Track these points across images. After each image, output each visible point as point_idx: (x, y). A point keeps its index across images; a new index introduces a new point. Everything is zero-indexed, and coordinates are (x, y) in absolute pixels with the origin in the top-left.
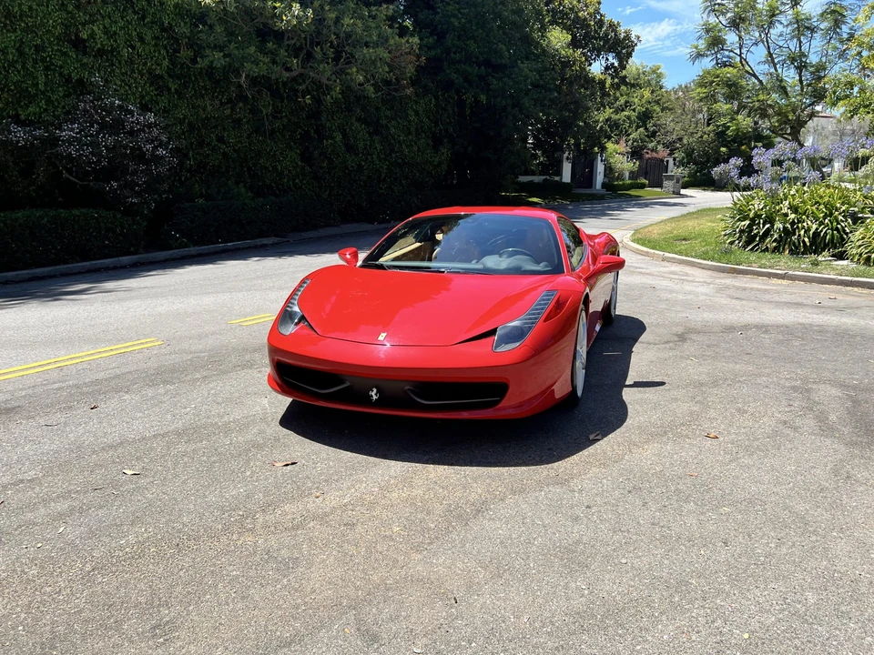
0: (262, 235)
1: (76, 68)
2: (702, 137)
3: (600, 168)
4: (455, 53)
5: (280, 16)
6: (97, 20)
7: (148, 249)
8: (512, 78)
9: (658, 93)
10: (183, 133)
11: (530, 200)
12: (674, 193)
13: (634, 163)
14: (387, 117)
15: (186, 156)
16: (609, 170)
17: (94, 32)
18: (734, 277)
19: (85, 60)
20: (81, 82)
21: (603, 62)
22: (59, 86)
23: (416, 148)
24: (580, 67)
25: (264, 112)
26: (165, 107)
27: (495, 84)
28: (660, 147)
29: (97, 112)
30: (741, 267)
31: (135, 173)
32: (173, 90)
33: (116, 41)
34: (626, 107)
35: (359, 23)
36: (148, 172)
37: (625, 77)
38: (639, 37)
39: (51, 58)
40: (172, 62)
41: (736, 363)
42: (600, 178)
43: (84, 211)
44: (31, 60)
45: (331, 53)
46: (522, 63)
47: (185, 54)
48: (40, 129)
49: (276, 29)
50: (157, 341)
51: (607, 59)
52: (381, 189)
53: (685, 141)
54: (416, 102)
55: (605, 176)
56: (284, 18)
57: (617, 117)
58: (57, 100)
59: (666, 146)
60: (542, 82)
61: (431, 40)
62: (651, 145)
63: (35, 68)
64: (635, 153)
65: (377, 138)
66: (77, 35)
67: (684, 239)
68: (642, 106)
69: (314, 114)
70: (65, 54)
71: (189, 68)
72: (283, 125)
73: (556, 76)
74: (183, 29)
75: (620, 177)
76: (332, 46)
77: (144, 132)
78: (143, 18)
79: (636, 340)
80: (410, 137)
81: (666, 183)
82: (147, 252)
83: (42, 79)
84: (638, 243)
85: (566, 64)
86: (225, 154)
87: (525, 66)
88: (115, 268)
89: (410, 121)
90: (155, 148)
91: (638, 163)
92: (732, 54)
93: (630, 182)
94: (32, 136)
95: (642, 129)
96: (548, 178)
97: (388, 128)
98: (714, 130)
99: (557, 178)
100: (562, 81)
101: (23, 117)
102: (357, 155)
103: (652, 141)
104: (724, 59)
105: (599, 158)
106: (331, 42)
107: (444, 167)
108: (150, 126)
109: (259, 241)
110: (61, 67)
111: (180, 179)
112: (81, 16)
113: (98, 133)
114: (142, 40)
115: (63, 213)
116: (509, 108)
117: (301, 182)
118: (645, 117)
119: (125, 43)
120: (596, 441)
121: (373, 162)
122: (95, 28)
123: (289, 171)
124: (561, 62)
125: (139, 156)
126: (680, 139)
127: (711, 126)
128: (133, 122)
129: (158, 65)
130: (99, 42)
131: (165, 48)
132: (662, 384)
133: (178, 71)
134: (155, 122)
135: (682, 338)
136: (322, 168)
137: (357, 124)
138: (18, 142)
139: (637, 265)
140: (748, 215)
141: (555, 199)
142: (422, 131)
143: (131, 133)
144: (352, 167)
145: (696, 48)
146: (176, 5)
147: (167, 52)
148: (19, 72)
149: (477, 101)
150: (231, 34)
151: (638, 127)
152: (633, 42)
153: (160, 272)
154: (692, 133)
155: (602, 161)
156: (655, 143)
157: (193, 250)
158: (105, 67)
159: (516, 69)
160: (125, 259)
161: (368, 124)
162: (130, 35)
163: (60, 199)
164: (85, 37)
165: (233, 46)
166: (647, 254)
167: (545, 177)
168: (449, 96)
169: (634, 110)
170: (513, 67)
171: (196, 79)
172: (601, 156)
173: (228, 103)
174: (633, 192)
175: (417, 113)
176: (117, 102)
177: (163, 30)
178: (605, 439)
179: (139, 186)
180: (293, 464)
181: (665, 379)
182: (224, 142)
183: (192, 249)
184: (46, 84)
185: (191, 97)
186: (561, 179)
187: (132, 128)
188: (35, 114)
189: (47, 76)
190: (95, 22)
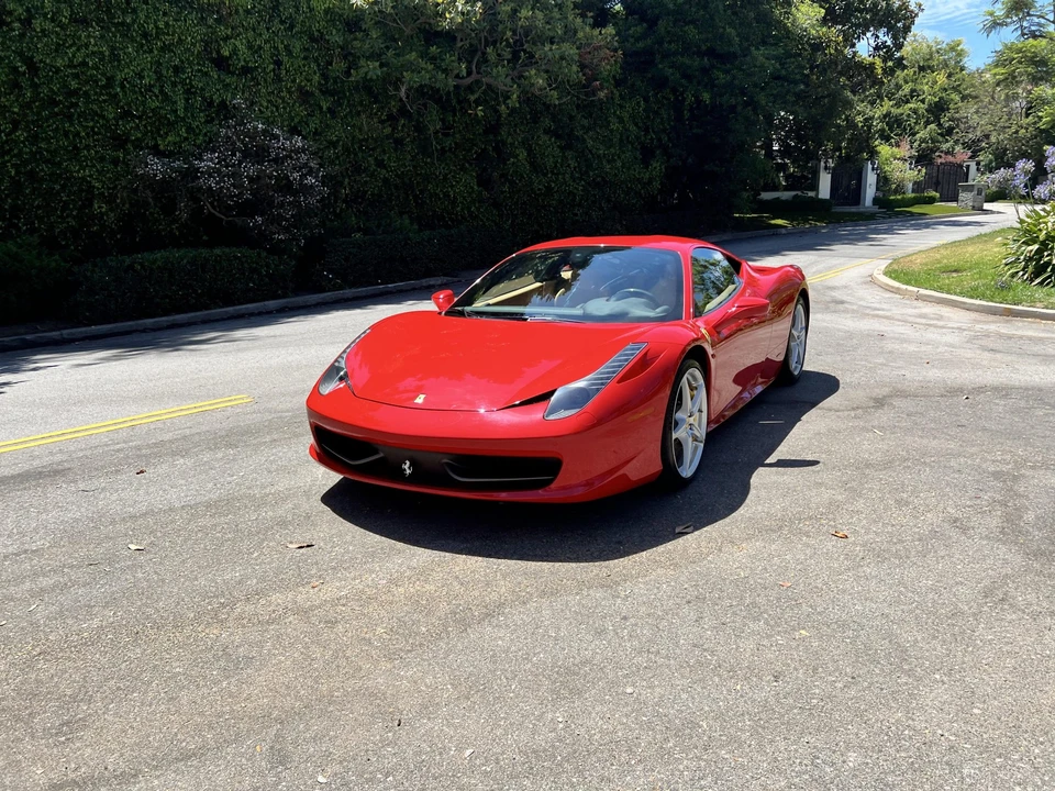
0: (429, 274)
1: (218, 90)
2: (1017, 132)
3: (871, 179)
4: (670, 43)
5: (443, 13)
6: (240, 34)
7: (297, 291)
8: (743, 70)
9: (957, 76)
10: (338, 158)
11: (773, 222)
12: (974, 208)
13: (919, 171)
14: (583, 127)
15: (341, 184)
16: (883, 181)
17: (238, 47)
18: (1007, 321)
19: (228, 81)
20: (223, 104)
21: (872, 42)
22: (201, 111)
23: (619, 164)
24: (836, 49)
25: (432, 128)
26: (316, 129)
27: (722, 78)
28: (958, 148)
29: (239, 139)
30: (1020, 307)
31: (281, 205)
32: (325, 107)
33: (261, 57)
34: (912, 97)
35: (540, 15)
36: (296, 204)
37: (902, 58)
38: (920, 6)
39: (191, 80)
40: (325, 76)
41: (935, 438)
42: (870, 191)
43: (227, 250)
44: (169, 83)
45: (507, 54)
46: (758, 49)
47: (338, 66)
48: (179, 160)
49: (439, 29)
50: (247, 398)
51: (877, 37)
52: (576, 215)
53: (993, 139)
54: (621, 107)
55: (877, 189)
56: (447, 15)
57: (900, 111)
58: (197, 126)
59: (966, 146)
60: (783, 72)
61: (639, 29)
62: (945, 147)
63: (174, 92)
64: (923, 158)
65: (569, 154)
66: (218, 52)
67: (955, 271)
68: (934, 95)
69: (493, 128)
70: (206, 74)
71: (343, 82)
72: (456, 143)
73: (805, 63)
74: (336, 38)
75: (900, 189)
76: (508, 45)
77: (291, 158)
78: (292, 27)
79: (813, 405)
80: (612, 150)
81: (963, 196)
82: (297, 295)
83: (181, 105)
84: (890, 277)
85: (817, 46)
86: (386, 181)
87: (760, 54)
88: (260, 314)
89: (612, 131)
90: (303, 177)
91: (924, 170)
92: (1043, 21)
93: (913, 195)
94: (172, 169)
95: (933, 126)
96: (799, 193)
97: (584, 140)
98: (1035, 123)
99: (811, 194)
100: (812, 68)
101: (161, 147)
102: (545, 175)
103: (947, 141)
104: (1033, 28)
105: (870, 166)
106: (507, 40)
107: (657, 185)
108: (297, 151)
109: (425, 282)
110: (202, 89)
111: (335, 211)
112: (222, 31)
113: (240, 163)
114: (289, 53)
115: (204, 252)
116: (739, 108)
117: (478, 209)
118: (938, 109)
119: (272, 58)
120: (682, 534)
121: (566, 183)
122: (238, 43)
123: (464, 198)
124: (810, 45)
125: (285, 186)
126: (987, 137)
127: (1030, 118)
128: (279, 148)
129: (308, 81)
130: (242, 58)
131: (316, 60)
132: (814, 463)
133: (330, 85)
134: (304, 146)
135: (880, 403)
136: (502, 192)
137: (546, 138)
138: (156, 175)
139: (878, 306)
140: (1037, 237)
141: (806, 221)
142: (628, 142)
143: (277, 161)
144: (539, 189)
145: (991, 14)
146: (327, 11)
147: (319, 65)
148: (157, 96)
149: (699, 101)
150: (390, 38)
151: (927, 123)
152: (912, 12)
153: (302, 318)
154: (1005, 127)
155: (873, 169)
156: (951, 143)
157: (349, 292)
158: (249, 87)
159: (748, 58)
160: (272, 304)
161: (558, 137)
162: (276, 48)
163: (205, 238)
164: (227, 54)
165: (391, 53)
166: (897, 291)
167: (794, 193)
168: (663, 97)
169: (923, 101)
170: (745, 56)
171: (351, 94)
172: (873, 164)
173: (388, 120)
174: (916, 209)
175: (621, 120)
176: (260, 126)
177: (312, 39)
178: (696, 533)
179: (287, 220)
180: (308, 546)
181: (822, 457)
182: (384, 167)
183: (346, 291)
184: (186, 109)
185: (346, 116)
186: (817, 194)
187: (277, 154)
188: (175, 143)
189: (187, 100)
190: (238, 35)
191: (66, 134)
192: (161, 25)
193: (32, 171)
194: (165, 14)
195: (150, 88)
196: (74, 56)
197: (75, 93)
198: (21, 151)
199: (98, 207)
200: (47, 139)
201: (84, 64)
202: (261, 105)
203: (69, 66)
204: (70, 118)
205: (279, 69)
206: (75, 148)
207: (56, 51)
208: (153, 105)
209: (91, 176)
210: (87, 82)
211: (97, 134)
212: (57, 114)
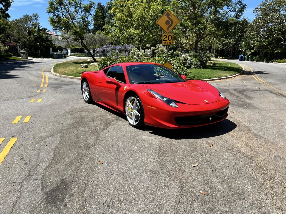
28: (12, 41)
53: (23, 40)
81: (21, 55)
93: (6, 54)
98: (33, 37)
103: (8, 39)
118: (2, 29)
126: (19, 39)
154: (25, 37)
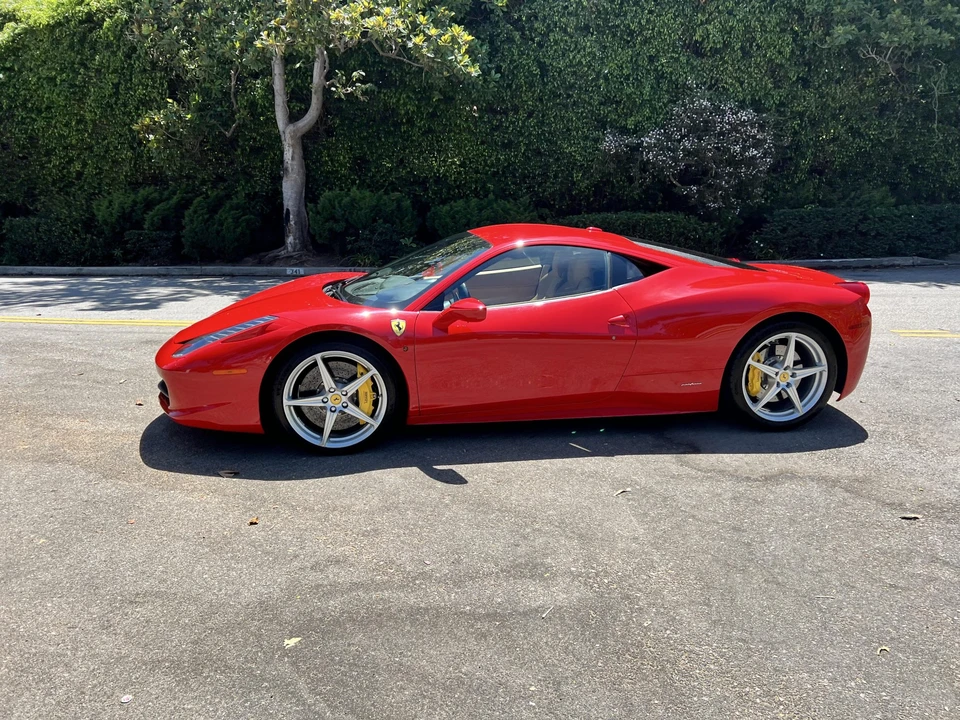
1: (685, 73)
17: (709, 31)
25: (936, 90)
29: (689, 116)
31: (719, 176)
36: (736, 175)
47: (816, 34)
58: (660, 107)
66: (691, 39)
70: (677, 59)
77: (736, 131)
90: (744, 149)
94: (625, 145)
108: (743, 123)
110: (671, 73)
112: (700, 18)
113: (683, 137)
122: (709, 27)
128: (724, 122)
129: (780, 53)
130: (711, 41)
133: (807, 55)
134: (755, 119)
148: (633, 84)
164: (699, 39)
176: (705, 103)
179: (725, 190)
183: (780, 261)
187: (721, 128)
188: (639, 122)
189: (659, 83)
190: (713, 20)
191: (562, 118)
192: (643, 22)
193: (538, 148)
194: (651, 12)
195: (627, 78)
196: (574, 57)
197: (572, 86)
198: (530, 134)
199: (577, 176)
200: (549, 125)
201: (580, 63)
202: (726, 83)
203: (570, 66)
204: (565, 106)
205: (751, 46)
206: (568, 130)
207: (564, 55)
208: (629, 91)
209: (575, 152)
210: (582, 77)
211: (586, 117)
212: (558, 104)
